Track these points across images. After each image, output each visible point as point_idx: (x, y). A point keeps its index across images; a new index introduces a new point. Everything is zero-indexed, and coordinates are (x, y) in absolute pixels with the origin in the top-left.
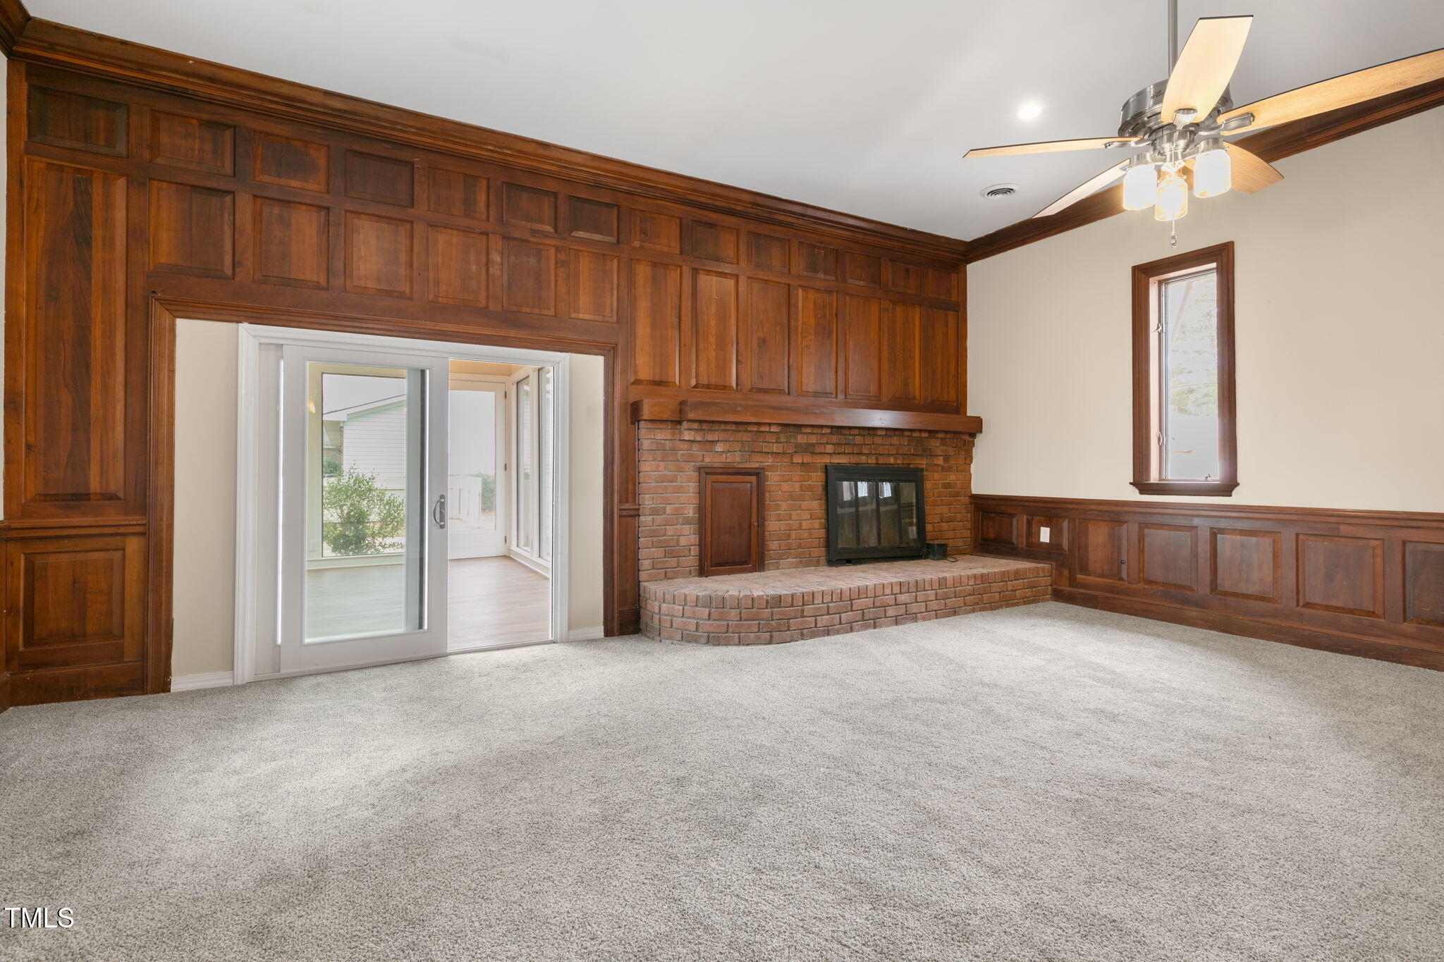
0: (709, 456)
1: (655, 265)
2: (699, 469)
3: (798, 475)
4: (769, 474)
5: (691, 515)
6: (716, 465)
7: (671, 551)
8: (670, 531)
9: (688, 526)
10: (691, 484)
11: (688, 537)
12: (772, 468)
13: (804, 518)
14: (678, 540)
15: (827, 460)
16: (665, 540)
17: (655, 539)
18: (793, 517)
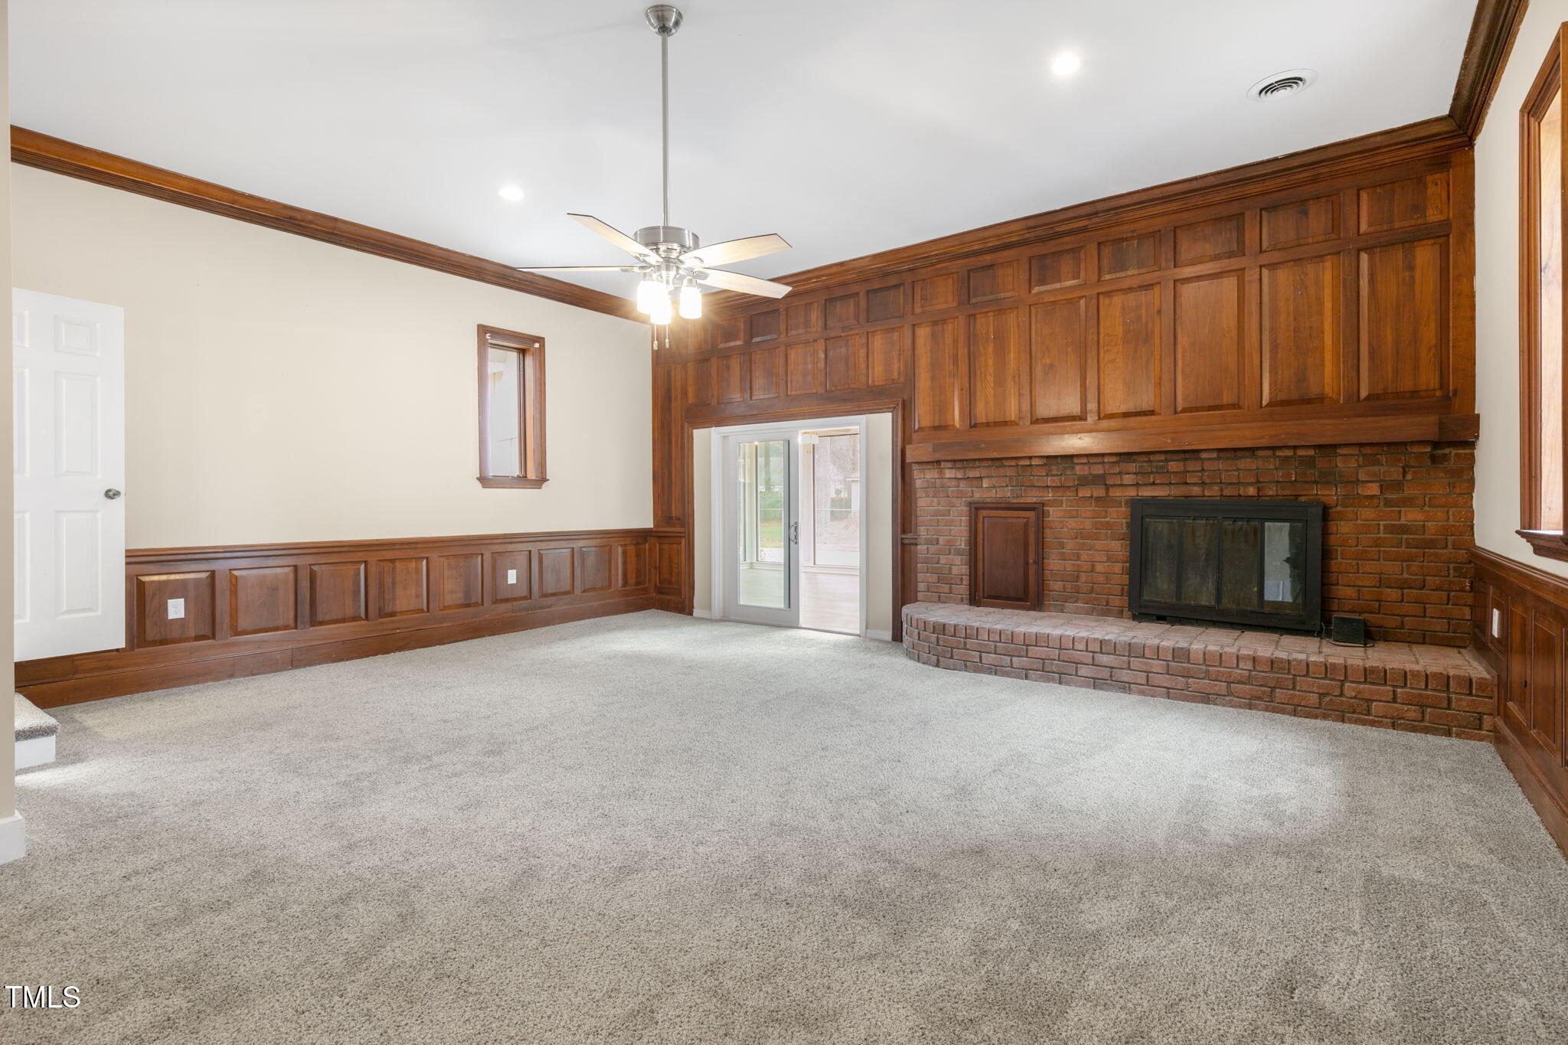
0: (978, 492)
1: (935, 323)
2: (970, 504)
3: (1090, 510)
4: (1051, 509)
5: (963, 546)
6: (988, 500)
7: (944, 577)
8: (943, 559)
9: (960, 557)
10: (963, 518)
11: (960, 567)
12: (1056, 503)
13: (1098, 559)
14: (950, 569)
15: (1132, 493)
16: (938, 568)
17: (930, 566)
18: (1082, 557)
